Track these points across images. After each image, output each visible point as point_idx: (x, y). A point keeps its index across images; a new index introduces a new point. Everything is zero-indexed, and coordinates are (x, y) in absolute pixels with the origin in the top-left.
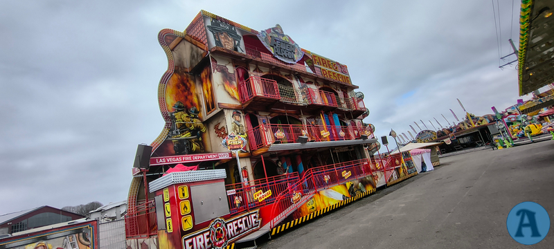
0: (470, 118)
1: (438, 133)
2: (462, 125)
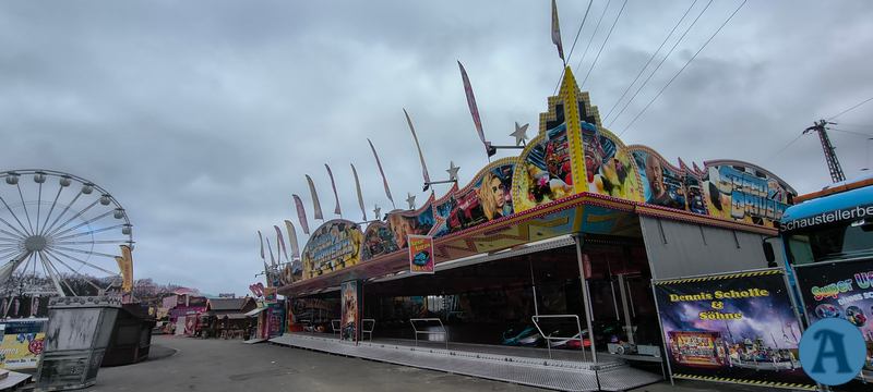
0: (573, 125)
1: (370, 233)
2: (497, 182)
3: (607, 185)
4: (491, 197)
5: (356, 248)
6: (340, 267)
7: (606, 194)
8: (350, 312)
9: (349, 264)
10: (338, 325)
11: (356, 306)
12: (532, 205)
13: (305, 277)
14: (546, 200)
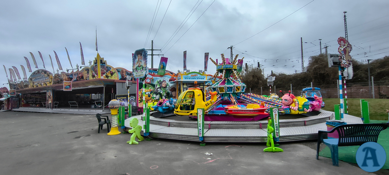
0: (99, 64)
1: (55, 77)
2: (86, 72)
3: (107, 76)
4: (85, 75)
5: (51, 80)
6: (45, 85)
7: (107, 78)
8: (50, 100)
9: (48, 85)
10: (45, 104)
11: (52, 98)
12: (92, 78)
13: (30, 87)
14: (94, 78)
